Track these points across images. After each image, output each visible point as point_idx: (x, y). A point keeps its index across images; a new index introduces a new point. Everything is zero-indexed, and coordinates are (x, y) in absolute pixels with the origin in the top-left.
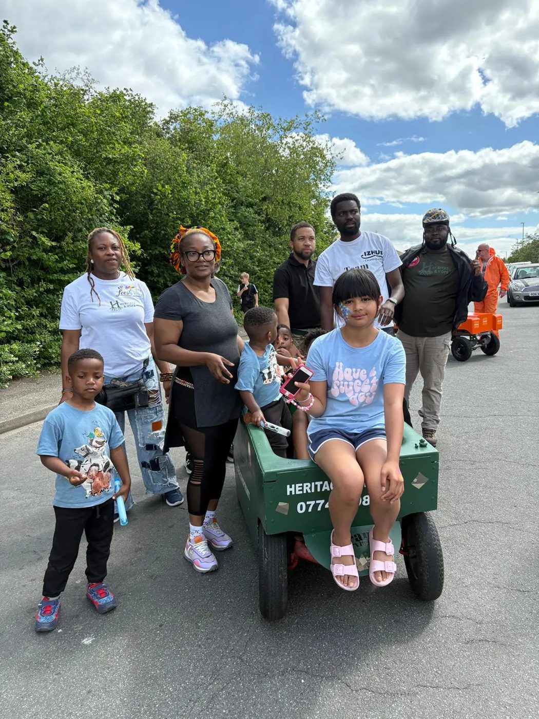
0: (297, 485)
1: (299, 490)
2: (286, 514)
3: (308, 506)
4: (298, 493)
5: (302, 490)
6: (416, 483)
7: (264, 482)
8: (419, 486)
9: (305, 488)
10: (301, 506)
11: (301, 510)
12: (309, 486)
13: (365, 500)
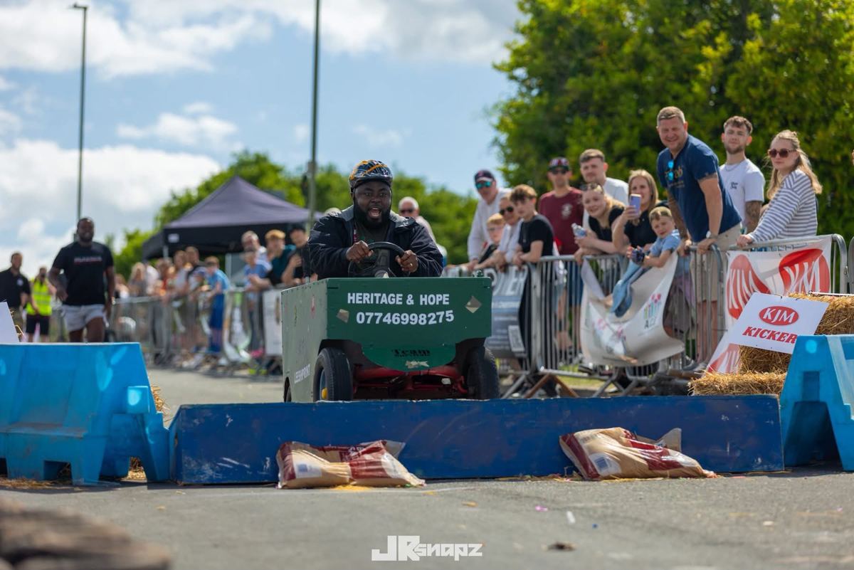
0: (358, 294)
1: (359, 300)
2: (346, 321)
3: (367, 317)
4: (358, 302)
5: (362, 300)
6: (470, 306)
7: (328, 288)
8: (473, 310)
9: (365, 298)
10: (361, 316)
11: (361, 320)
12: (368, 297)
13: (421, 319)
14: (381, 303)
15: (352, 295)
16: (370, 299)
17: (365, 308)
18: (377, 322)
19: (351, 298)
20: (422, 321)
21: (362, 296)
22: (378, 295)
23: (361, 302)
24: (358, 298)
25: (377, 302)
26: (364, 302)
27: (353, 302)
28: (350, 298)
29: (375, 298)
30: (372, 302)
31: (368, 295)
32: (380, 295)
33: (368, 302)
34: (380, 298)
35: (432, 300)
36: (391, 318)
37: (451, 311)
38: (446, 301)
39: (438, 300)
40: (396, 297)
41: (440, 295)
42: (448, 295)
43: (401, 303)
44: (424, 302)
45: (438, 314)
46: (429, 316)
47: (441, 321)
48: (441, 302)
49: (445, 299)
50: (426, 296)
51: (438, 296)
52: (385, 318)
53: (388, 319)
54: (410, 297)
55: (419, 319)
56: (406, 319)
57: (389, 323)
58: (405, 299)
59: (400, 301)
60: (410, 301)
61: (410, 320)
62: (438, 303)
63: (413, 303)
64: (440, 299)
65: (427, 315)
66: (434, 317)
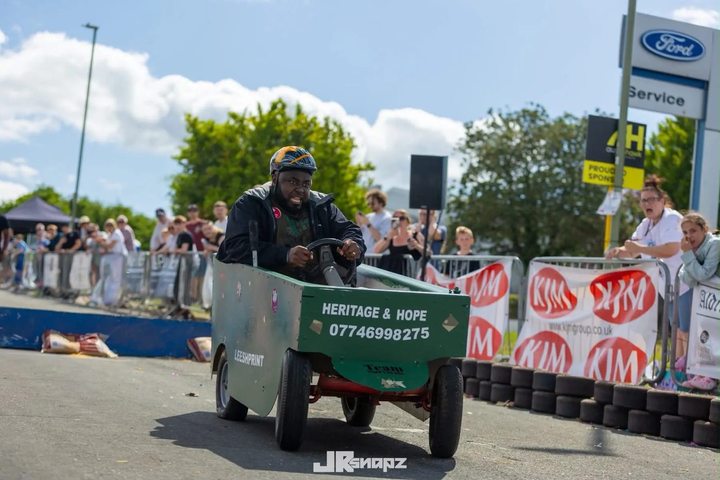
0: (334, 305)
1: (335, 311)
3: (340, 329)
4: (333, 313)
5: (337, 311)
6: (447, 325)
7: (303, 296)
8: (449, 328)
9: (340, 309)
10: (334, 328)
11: (334, 332)
12: (344, 309)
13: (396, 334)
14: (357, 315)
15: (327, 306)
16: (345, 311)
17: (340, 319)
18: (351, 335)
19: (327, 308)
20: (397, 337)
21: (338, 307)
22: (354, 307)
23: (336, 313)
24: (333, 309)
25: (353, 315)
26: (339, 314)
27: (328, 313)
28: (325, 308)
29: (351, 309)
30: (347, 314)
31: (344, 306)
32: (356, 307)
33: (344, 314)
34: (356, 310)
35: (409, 316)
36: (365, 332)
37: (427, 328)
38: (423, 317)
39: (415, 316)
40: (372, 311)
41: (418, 311)
42: (426, 312)
43: (377, 317)
44: (400, 317)
45: (413, 330)
46: (405, 331)
47: (415, 337)
48: (418, 318)
49: (422, 315)
50: (403, 311)
51: (415, 311)
52: (360, 331)
53: (361, 333)
54: (387, 311)
55: (393, 334)
56: (380, 333)
57: (362, 337)
58: (381, 313)
59: (376, 314)
60: (387, 315)
61: (384, 335)
62: (414, 319)
63: (389, 318)
64: (418, 315)
65: (402, 331)
66: (409, 333)
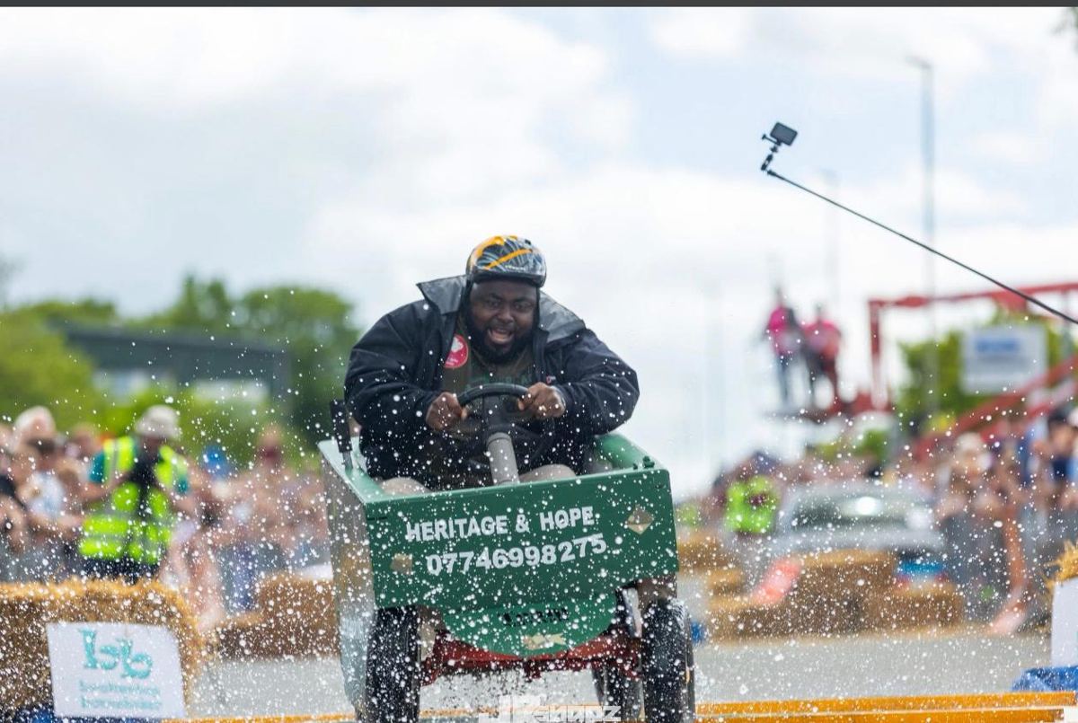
0: (424, 525)
1: (429, 534)
3: (445, 563)
4: (427, 538)
5: (433, 534)
6: (633, 524)
7: (368, 519)
8: (639, 530)
9: (438, 530)
10: (434, 561)
11: (434, 567)
12: (445, 527)
13: (546, 554)
14: (470, 534)
15: (413, 528)
16: (447, 530)
17: (441, 546)
18: (466, 568)
19: (414, 532)
20: (549, 558)
21: (433, 527)
22: (461, 522)
23: (431, 538)
24: (425, 531)
25: (463, 534)
26: (438, 537)
27: (418, 538)
28: (410, 532)
30: (453, 535)
31: (443, 523)
32: (465, 521)
33: (446, 536)
35: (562, 519)
36: (491, 559)
37: (601, 535)
38: (588, 518)
39: (573, 519)
40: (495, 523)
41: (577, 510)
42: (591, 508)
43: (506, 530)
44: (548, 525)
45: (576, 542)
46: (561, 547)
47: (582, 554)
48: (579, 522)
49: (585, 515)
50: (550, 514)
51: (572, 511)
52: (480, 559)
53: (484, 560)
54: (521, 518)
55: (541, 554)
56: (518, 556)
57: (487, 567)
58: (511, 524)
59: (503, 527)
60: (522, 525)
61: (525, 559)
62: (573, 525)
63: (528, 529)
64: (578, 517)
65: (556, 547)
66: (570, 549)
